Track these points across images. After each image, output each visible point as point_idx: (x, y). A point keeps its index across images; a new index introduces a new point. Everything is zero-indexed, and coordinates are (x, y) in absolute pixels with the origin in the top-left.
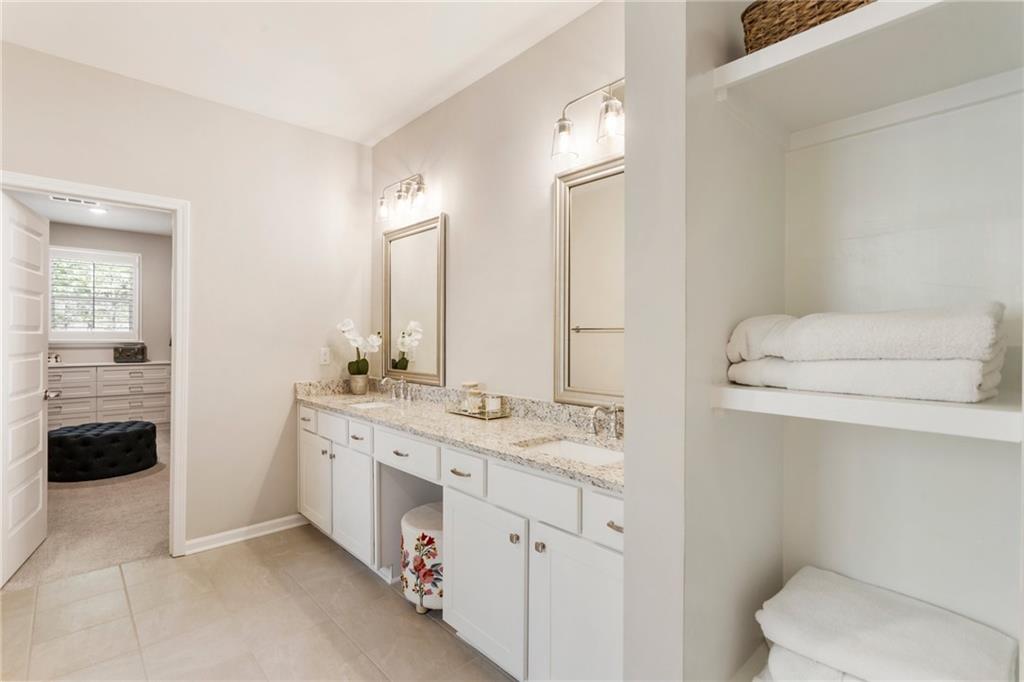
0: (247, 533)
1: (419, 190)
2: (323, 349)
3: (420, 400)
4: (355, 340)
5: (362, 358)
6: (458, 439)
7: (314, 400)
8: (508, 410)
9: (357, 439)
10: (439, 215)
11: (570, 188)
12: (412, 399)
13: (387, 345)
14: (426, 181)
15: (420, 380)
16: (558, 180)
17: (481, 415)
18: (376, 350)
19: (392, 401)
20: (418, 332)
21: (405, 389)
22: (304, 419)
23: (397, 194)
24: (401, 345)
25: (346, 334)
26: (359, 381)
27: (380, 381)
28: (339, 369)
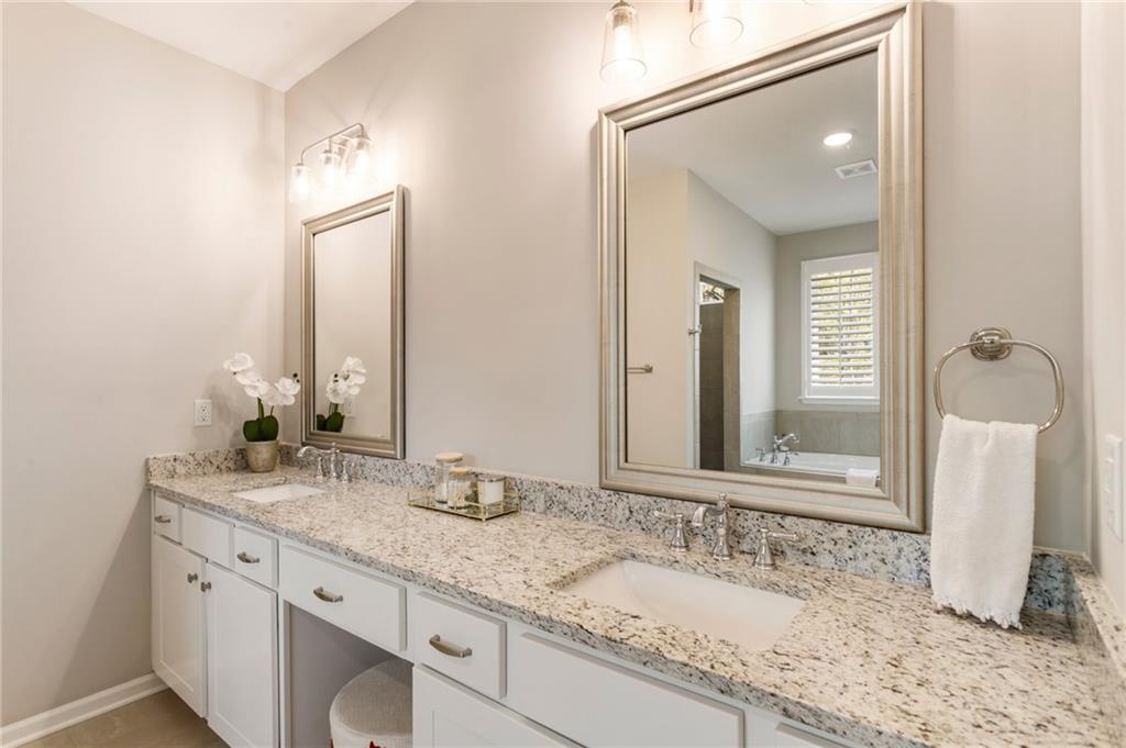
0: (51, 721)
1: (360, 146)
2: (199, 402)
3: (363, 481)
4: (255, 388)
5: (267, 414)
6: (443, 578)
7: (180, 486)
8: (516, 501)
9: (248, 561)
10: (394, 189)
11: (626, 131)
12: (350, 480)
13: (309, 392)
14: (372, 134)
15: (365, 448)
16: (605, 118)
17: (471, 509)
18: (292, 401)
19: (315, 484)
20: (357, 373)
21: (338, 463)
22: (159, 519)
23: (323, 156)
24: (332, 392)
25: (239, 378)
26: (262, 451)
27: (298, 450)
28: (229, 433)
